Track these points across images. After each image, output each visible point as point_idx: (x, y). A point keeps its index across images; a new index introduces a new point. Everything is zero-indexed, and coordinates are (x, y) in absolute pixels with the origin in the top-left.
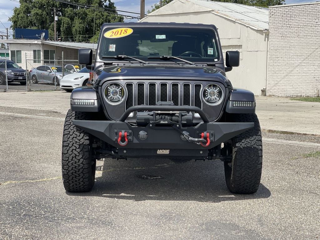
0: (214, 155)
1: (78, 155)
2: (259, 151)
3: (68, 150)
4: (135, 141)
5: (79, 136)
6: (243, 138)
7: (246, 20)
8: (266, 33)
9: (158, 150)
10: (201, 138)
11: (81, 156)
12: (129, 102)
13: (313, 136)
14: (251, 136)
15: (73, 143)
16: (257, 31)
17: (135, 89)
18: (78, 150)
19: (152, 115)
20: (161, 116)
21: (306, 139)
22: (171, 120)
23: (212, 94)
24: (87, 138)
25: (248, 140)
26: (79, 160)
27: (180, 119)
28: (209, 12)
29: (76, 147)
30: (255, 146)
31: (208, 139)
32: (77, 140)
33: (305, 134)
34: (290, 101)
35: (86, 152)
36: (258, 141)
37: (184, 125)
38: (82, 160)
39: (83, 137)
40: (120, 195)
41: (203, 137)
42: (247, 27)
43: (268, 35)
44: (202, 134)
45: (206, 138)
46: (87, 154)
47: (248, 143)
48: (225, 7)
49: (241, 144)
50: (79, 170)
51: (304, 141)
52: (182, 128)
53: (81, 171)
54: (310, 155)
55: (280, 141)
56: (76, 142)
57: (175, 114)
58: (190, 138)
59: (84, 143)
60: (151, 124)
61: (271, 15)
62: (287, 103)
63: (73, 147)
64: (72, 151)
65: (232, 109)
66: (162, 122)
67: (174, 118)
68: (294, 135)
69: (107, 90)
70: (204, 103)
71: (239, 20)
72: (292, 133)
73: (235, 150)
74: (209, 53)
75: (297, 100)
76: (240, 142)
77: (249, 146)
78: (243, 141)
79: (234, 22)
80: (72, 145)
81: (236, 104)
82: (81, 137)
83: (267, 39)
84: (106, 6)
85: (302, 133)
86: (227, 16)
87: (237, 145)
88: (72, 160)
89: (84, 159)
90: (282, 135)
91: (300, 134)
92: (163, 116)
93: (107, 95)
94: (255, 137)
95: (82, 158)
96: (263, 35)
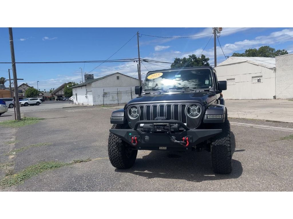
0: (200, 149)
1: (115, 149)
2: (228, 148)
3: (110, 146)
4: (143, 142)
5: (116, 138)
6: (217, 139)
7: (264, 64)
8: (274, 69)
9: (160, 147)
10: (182, 141)
11: (117, 150)
12: (141, 117)
13: (292, 124)
14: (222, 137)
15: (113, 142)
16: (270, 69)
17: (145, 109)
18: (115, 146)
19: (152, 126)
20: (157, 126)
21: (287, 126)
22: (164, 129)
23: (194, 110)
24: (120, 139)
25: (220, 140)
26: (116, 152)
27: (169, 128)
28: (245, 62)
29: (114, 145)
30: (225, 144)
31: (187, 142)
32: (115, 140)
33: (287, 123)
34: (288, 101)
35: (120, 147)
36: (227, 141)
37: (172, 132)
38: (118, 152)
39: (118, 138)
40: (144, 172)
41: (184, 140)
42: (265, 67)
43: (276, 70)
44: (184, 138)
45: (186, 141)
46: (120, 148)
47: (219, 142)
48: (254, 59)
49: (216, 143)
50: (117, 157)
51: (285, 127)
52: (171, 134)
53: (118, 158)
54: (285, 138)
55: (271, 127)
56: (114, 141)
57: (167, 125)
58: (176, 141)
59: (119, 142)
60: (151, 131)
61: (277, 60)
62: (286, 102)
63: (113, 144)
64: (112, 147)
65: (206, 120)
66: (158, 130)
67: (166, 127)
68: (280, 123)
69: (130, 110)
70: (188, 117)
71: (260, 64)
72: (280, 122)
73: (211, 146)
74: (206, 83)
75: (292, 100)
76: (215, 142)
77: (221, 144)
78: (217, 141)
79: (258, 65)
80: (112, 143)
81: (209, 117)
82: (117, 139)
83: (275, 72)
84: (205, 64)
85: (285, 122)
86: (254, 63)
87: (213, 143)
88: (112, 152)
89: (119, 152)
90: (274, 123)
91: (284, 122)
92: (159, 127)
93: (130, 114)
94: (225, 138)
95: (118, 151)
96: (273, 70)
